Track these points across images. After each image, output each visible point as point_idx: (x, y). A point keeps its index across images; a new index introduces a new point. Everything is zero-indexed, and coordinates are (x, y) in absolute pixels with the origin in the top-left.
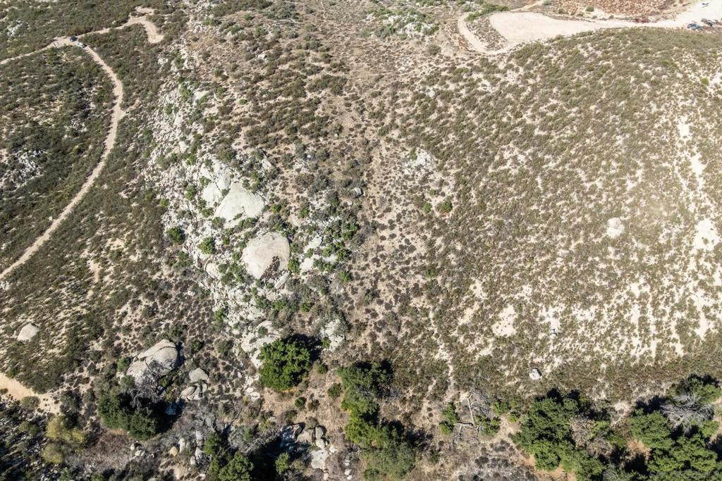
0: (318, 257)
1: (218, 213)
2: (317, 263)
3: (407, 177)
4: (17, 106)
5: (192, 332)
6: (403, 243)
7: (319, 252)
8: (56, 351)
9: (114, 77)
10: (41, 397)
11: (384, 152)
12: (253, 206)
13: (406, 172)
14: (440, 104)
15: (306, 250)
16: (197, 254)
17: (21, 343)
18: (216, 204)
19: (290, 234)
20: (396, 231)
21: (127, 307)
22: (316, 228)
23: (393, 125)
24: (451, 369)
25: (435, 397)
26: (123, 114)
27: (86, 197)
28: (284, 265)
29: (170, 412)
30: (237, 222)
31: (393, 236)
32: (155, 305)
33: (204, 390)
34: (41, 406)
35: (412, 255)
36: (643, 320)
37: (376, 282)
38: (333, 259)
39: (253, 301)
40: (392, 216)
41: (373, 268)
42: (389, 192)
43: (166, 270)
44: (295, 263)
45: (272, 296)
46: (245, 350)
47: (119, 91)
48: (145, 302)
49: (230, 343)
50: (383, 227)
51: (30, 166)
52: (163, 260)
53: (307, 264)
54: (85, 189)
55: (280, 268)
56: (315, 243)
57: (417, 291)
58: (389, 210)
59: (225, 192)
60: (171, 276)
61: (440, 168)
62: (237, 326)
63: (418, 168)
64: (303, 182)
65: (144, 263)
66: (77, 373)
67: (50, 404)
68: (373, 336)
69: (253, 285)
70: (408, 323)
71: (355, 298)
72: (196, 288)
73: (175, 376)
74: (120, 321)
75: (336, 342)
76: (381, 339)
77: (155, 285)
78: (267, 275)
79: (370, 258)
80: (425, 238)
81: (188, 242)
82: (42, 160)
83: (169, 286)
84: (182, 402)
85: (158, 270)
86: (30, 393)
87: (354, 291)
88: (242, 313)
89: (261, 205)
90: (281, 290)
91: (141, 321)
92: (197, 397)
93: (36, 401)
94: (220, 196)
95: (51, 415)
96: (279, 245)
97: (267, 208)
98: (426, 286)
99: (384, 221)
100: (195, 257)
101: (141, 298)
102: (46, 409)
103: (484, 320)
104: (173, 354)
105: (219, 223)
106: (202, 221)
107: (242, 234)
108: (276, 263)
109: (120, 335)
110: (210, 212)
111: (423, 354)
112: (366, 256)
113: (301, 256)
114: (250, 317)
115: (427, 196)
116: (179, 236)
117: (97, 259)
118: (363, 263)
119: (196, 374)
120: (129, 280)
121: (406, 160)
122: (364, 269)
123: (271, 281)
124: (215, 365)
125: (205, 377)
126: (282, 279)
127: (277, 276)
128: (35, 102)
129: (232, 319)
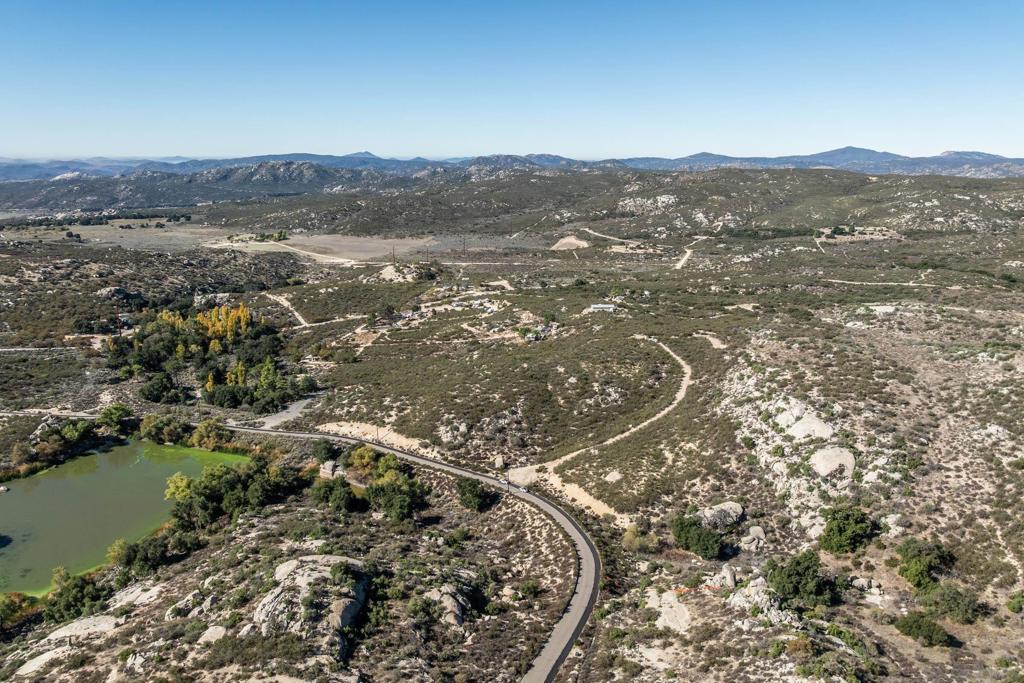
0: (882, 472)
1: (789, 432)
2: (880, 476)
3: (976, 441)
4: (608, 362)
5: (754, 505)
6: (970, 482)
7: (884, 469)
8: (635, 492)
9: (683, 363)
10: (618, 516)
11: (952, 423)
12: (824, 430)
13: (975, 437)
14: (1014, 398)
15: (870, 467)
16: (764, 458)
17: (606, 483)
18: (788, 426)
19: (857, 454)
20: (963, 473)
21: (697, 481)
22: (882, 453)
23: (962, 407)
24: (1020, 572)
25: (1000, 585)
26: (691, 382)
27: (665, 417)
28: (848, 473)
29: (728, 551)
30: (807, 439)
31: (959, 477)
32: (721, 484)
33: (761, 544)
34: (617, 522)
35: (979, 492)
37: (939, 503)
38: (897, 476)
39: (816, 492)
40: (960, 463)
41: (937, 493)
42: (955, 448)
43: (734, 465)
44: (858, 476)
45: (833, 493)
46: (803, 524)
47: (687, 369)
48: (712, 480)
49: (789, 521)
50: (949, 470)
51: (615, 396)
52: (733, 457)
53: (870, 477)
54: (659, 416)
55: (845, 474)
56: (881, 461)
57: (984, 515)
58: (955, 459)
59: (798, 419)
60: (738, 469)
61: (1013, 439)
62: (797, 508)
63: (989, 436)
64: (868, 424)
65: (716, 456)
66: (650, 509)
67: (624, 521)
68: (934, 536)
69: (819, 480)
70: (972, 534)
71: (917, 509)
72: (760, 479)
73: (738, 525)
74: (690, 488)
75: (896, 530)
76: (943, 539)
77: (725, 472)
78: (832, 475)
79: (933, 486)
80: (994, 483)
81: (758, 449)
82: (623, 395)
83: (736, 476)
84: (738, 548)
85: (728, 463)
86: (611, 511)
87: (916, 504)
88: (803, 500)
89: (831, 432)
90: (842, 489)
91: (707, 491)
92: (753, 548)
93: (614, 518)
94: (793, 420)
95: (625, 530)
96: (847, 459)
97: (835, 435)
98: (994, 513)
99: (951, 465)
100: (763, 460)
101: (709, 478)
102: (621, 525)
104: (740, 510)
105: (790, 438)
106: (773, 437)
107: (812, 447)
108: (841, 469)
109: (689, 497)
110: (782, 430)
111: (988, 558)
112: (930, 484)
113: (865, 471)
114: (811, 504)
115: (997, 456)
116: (751, 444)
117: (672, 451)
118: (926, 488)
119: (756, 531)
120: (700, 466)
121: (974, 429)
122: (927, 492)
123: (834, 480)
124: (773, 531)
125: (762, 536)
126: (846, 482)
127: (841, 479)
128: (621, 362)
129: (792, 503)
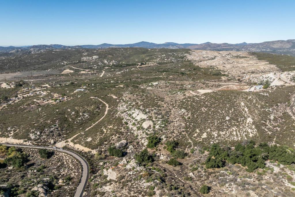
0: (160, 125)
1: (136, 118)
2: (159, 126)
3: (180, 114)
4: (84, 106)
5: (130, 140)
6: (179, 124)
7: (160, 124)
8: (96, 143)
9: (106, 104)
10: (92, 151)
11: (174, 110)
12: (145, 117)
13: (179, 113)
14: (186, 102)
15: (157, 124)
16: (131, 127)
17: (87, 142)
18: (136, 117)
19: (153, 121)
20: (178, 122)
21: (114, 136)
22: (159, 120)
23: (176, 106)
24: (192, 143)
25: (189, 148)
26: (109, 109)
27: (102, 120)
28: (152, 127)
29: (124, 154)
30: (141, 120)
31: (177, 123)
32: (120, 136)
33: (132, 150)
34: (92, 153)
35: (182, 126)
36: (237, 134)
37: (173, 130)
38: (163, 125)
39: (144, 133)
40: (177, 120)
41: (173, 128)
42: (175, 116)
43: (123, 130)
44: (154, 127)
45: (149, 133)
46: (143, 142)
47: (107, 105)
48: (118, 135)
49: (139, 142)
50: (175, 122)
51: (87, 116)
52: (122, 128)
53: (157, 127)
54: (101, 120)
55: (151, 127)
56: (159, 122)
57: (183, 131)
58: (176, 119)
59: (138, 115)
60: (124, 131)
61: (187, 112)
62: (140, 138)
63: (182, 112)
64: (155, 113)
65: (118, 128)
66: (101, 147)
67: (94, 152)
68: (173, 139)
69: (145, 130)
70: (181, 137)
71: (169, 133)
72: (130, 132)
73: (126, 146)
74: (112, 138)
75: (165, 139)
76: (175, 139)
77: (121, 132)
78: (148, 128)
79: (172, 126)
80: (184, 123)
81: (129, 124)
82: (89, 115)
83: (124, 133)
84: (127, 152)
85: (121, 130)
86: (90, 150)
87: (168, 132)
88: (142, 136)
89: (146, 117)
90: (151, 131)
91: (117, 139)
92: (131, 151)
93: (91, 152)
94: (137, 115)
95: (95, 154)
96: (151, 123)
97: (147, 117)
98: (185, 131)
99: (175, 121)
100: (130, 127)
101: (117, 135)
102: (93, 153)
103: (199, 135)
104: (126, 142)
105: (136, 120)
106: (132, 120)
107: (142, 121)
108: (150, 126)
109: (112, 141)
110: (134, 118)
111: (185, 142)
112: (171, 126)
113: (156, 126)
114: (144, 137)
115: (184, 116)
116: (127, 123)
117: (105, 129)
118: (170, 127)
119: (131, 147)
120: (114, 132)
121: (179, 111)
122: (170, 128)
123: (149, 129)
124: (135, 146)
125: (133, 148)
126: (151, 129)
127: (150, 129)
128: (88, 106)
129: (139, 137)
